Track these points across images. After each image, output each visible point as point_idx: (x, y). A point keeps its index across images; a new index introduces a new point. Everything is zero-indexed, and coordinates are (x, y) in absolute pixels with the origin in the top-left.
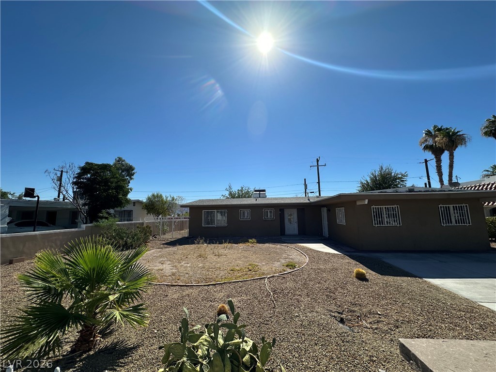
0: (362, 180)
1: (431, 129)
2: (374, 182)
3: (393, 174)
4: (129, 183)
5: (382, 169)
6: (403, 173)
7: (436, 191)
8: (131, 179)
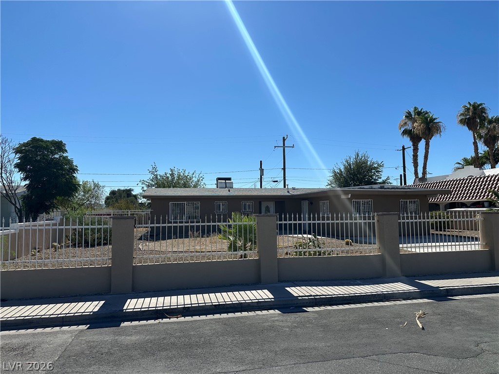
0: (335, 168)
1: (412, 110)
2: (349, 171)
3: (369, 163)
5: (358, 156)
6: (380, 163)
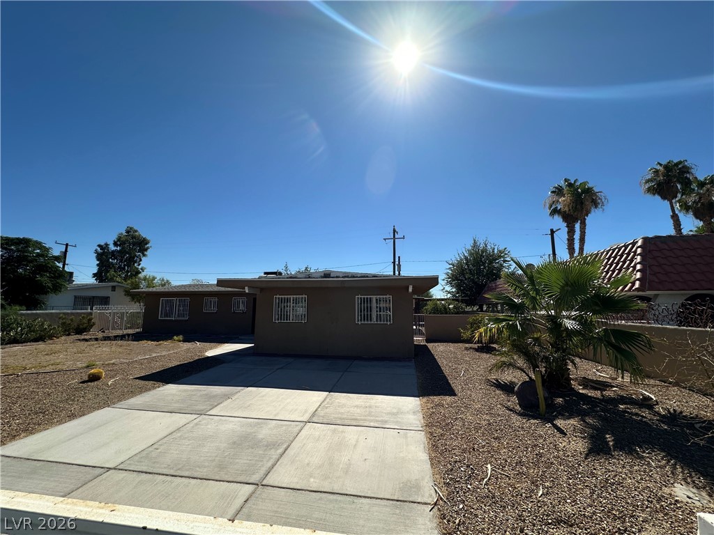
1: (562, 184)
4: (141, 260)
7: (357, 277)
8: (144, 255)
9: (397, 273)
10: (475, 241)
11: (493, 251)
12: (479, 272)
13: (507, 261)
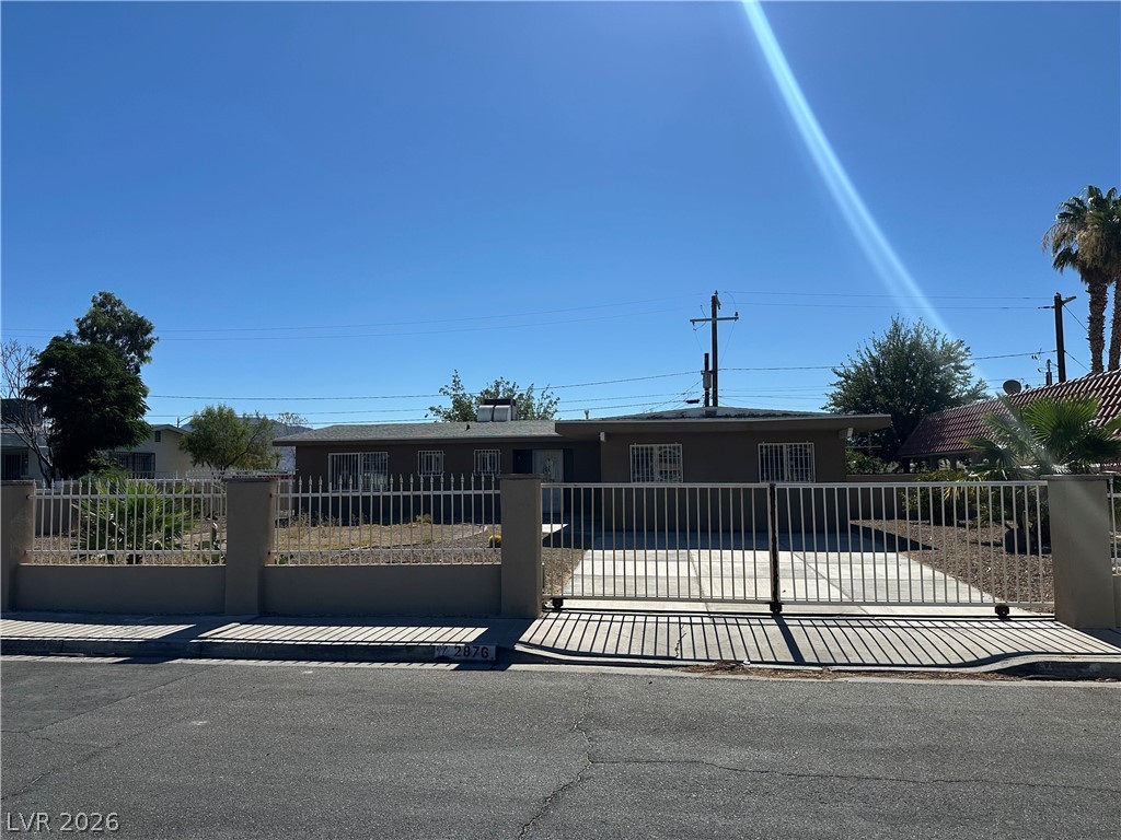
8: (143, 359)
9: (711, 404)
10: (895, 325)
11: (933, 347)
12: (905, 393)
13: (962, 368)
